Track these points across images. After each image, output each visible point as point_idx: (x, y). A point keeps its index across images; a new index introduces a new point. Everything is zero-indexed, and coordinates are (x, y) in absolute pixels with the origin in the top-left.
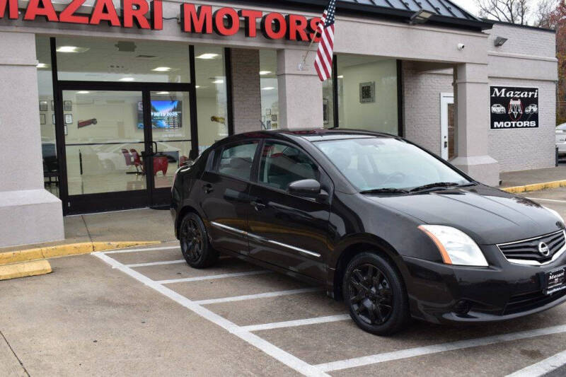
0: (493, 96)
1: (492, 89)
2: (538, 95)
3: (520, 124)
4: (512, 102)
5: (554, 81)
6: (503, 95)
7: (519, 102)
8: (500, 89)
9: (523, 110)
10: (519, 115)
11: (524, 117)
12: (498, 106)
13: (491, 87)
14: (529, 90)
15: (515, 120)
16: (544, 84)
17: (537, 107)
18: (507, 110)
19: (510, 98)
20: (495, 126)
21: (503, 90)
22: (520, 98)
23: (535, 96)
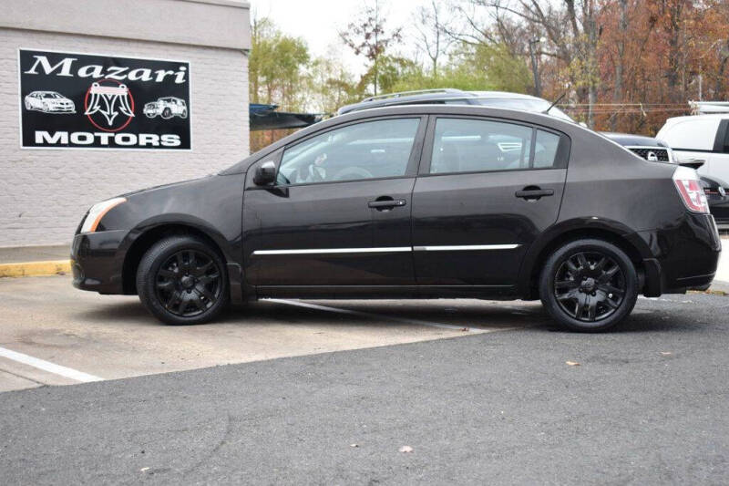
0: (32, 71)
1: (27, 58)
2: (186, 77)
3: (126, 139)
4: (96, 90)
5: (243, 52)
6: (66, 72)
7: (122, 91)
8: (54, 58)
9: (139, 110)
10: (121, 118)
11: (142, 124)
12: (48, 96)
13: (23, 53)
14: (155, 66)
15: (106, 128)
16: (210, 55)
17: (187, 104)
18: (80, 105)
19: (90, 80)
20: (39, 139)
21: (67, 63)
22: (127, 82)
23: (179, 80)
